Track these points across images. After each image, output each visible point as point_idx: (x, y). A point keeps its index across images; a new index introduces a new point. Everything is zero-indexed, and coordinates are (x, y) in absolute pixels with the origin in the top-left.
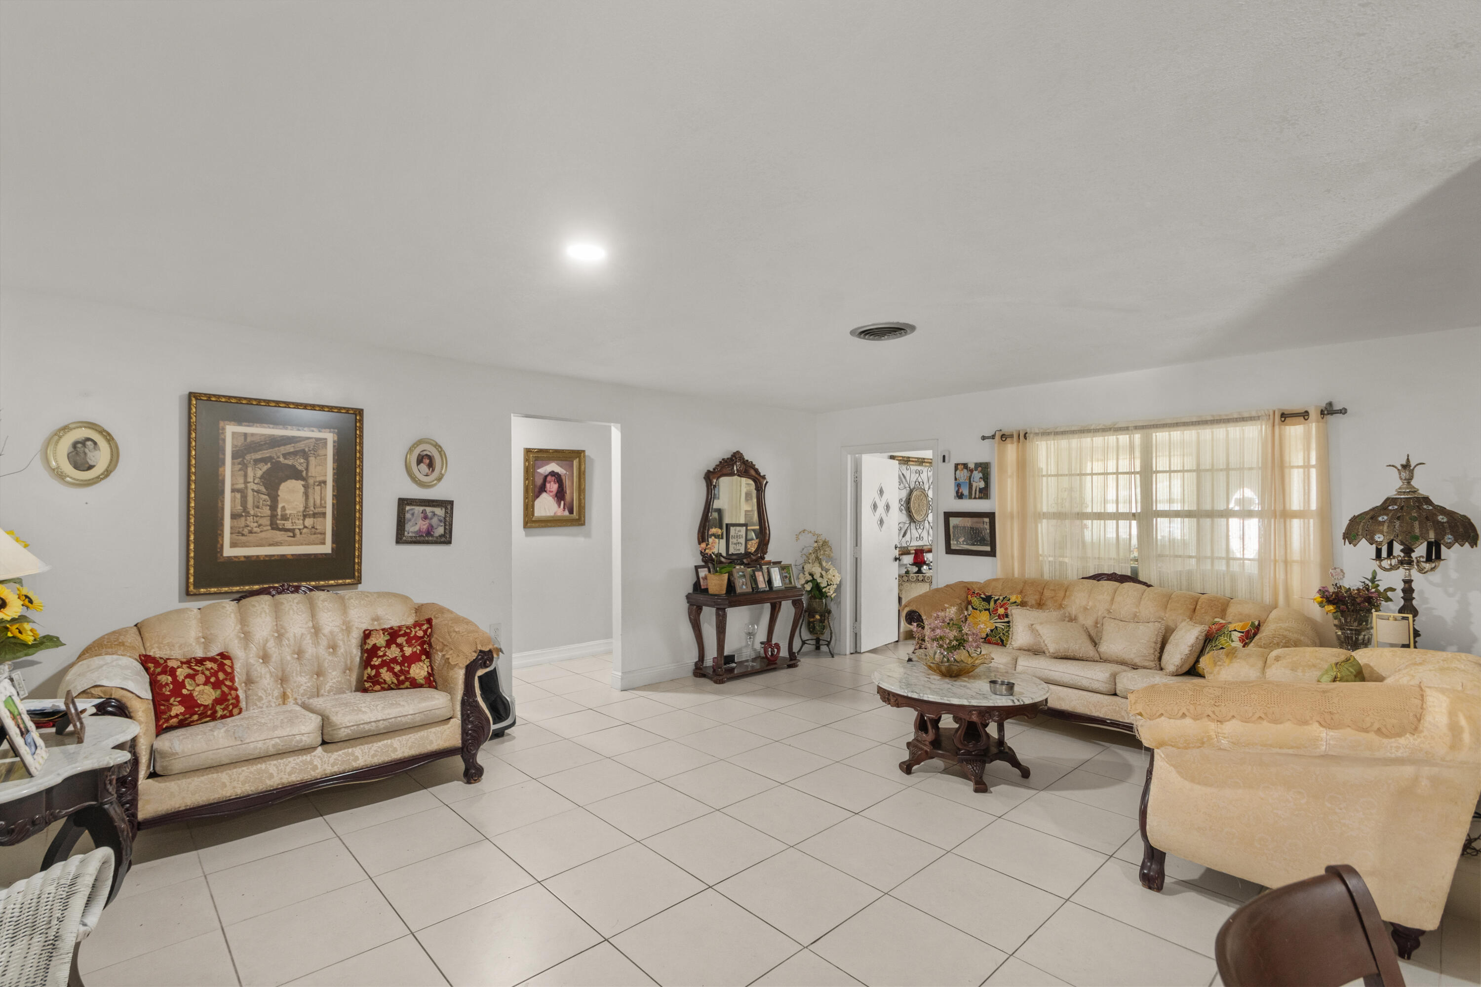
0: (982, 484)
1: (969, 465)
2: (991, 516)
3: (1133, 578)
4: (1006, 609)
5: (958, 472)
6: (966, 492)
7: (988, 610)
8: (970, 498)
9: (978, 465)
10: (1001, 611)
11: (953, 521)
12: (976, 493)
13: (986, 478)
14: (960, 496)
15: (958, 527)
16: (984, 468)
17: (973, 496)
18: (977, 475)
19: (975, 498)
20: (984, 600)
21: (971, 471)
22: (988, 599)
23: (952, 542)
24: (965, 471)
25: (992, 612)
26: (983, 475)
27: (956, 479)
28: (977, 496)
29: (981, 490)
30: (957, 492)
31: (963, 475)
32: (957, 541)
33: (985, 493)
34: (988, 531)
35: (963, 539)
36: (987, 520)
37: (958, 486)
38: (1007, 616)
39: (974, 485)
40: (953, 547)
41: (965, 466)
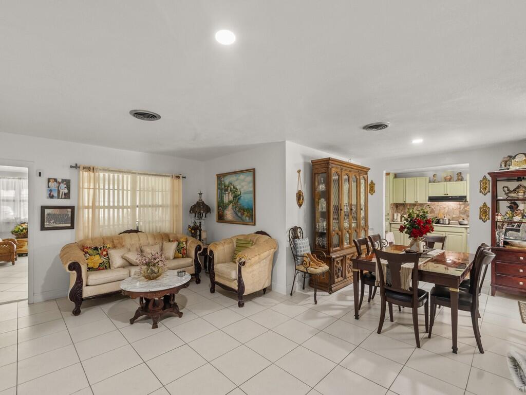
0: (66, 191)
1: (58, 180)
2: (72, 208)
3: (137, 231)
4: (107, 251)
5: (50, 183)
6: (56, 194)
7: (99, 254)
8: (58, 198)
9: (63, 181)
10: (105, 253)
11: (47, 211)
12: (62, 196)
13: (68, 188)
14: (51, 197)
15: (50, 214)
16: (67, 183)
17: (60, 197)
18: (63, 186)
19: (62, 198)
20: (94, 249)
21: (59, 183)
22: (96, 249)
23: (45, 223)
24: (55, 183)
25: (100, 255)
26: (67, 186)
27: (49, 187)
28: (63, 197)
29: (65, 194)
30: (50, 195)
31: (53, 185)
32: (49, 222)
33: (67, 196)
34: (70, 216)
35: (53, 221)
36: (70, 210)
37: (51, 191)
38: (107, 254)
39: (61, 191)
40: (46, 226)
41: (55, 180)
